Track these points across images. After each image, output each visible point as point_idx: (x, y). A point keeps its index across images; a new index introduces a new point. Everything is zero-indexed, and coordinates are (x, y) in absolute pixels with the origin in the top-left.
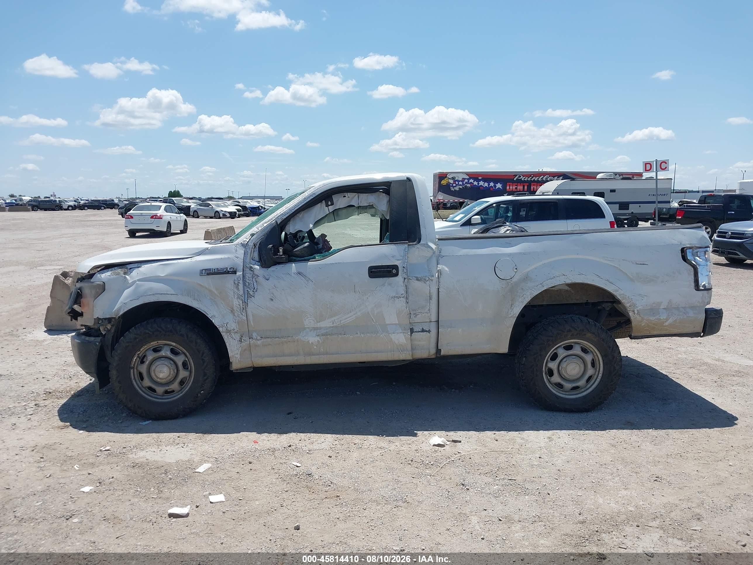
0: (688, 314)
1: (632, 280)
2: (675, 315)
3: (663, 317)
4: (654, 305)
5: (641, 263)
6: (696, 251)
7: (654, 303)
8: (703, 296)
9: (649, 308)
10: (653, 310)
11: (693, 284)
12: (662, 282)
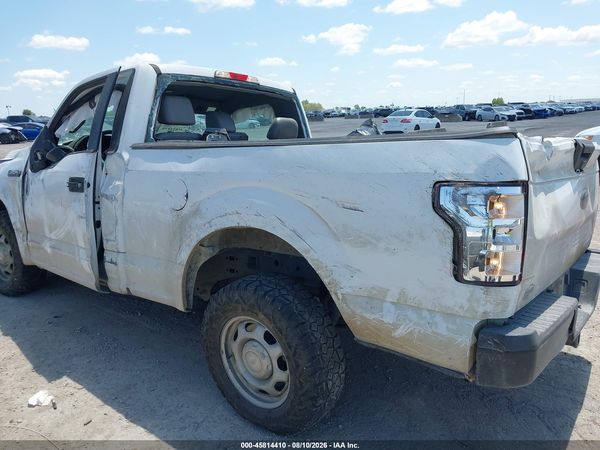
0: (436, 328)
1: (336, 238)
2: (411, 321)
3: (389, 319)
4: (374, 292)
5: (352, 206)
6: (463, 191)
7: (372, 288)
8: (471, 296)
9: (366, 294)
10: (375, 299)
11: (450, 266)
12: (387, 249)
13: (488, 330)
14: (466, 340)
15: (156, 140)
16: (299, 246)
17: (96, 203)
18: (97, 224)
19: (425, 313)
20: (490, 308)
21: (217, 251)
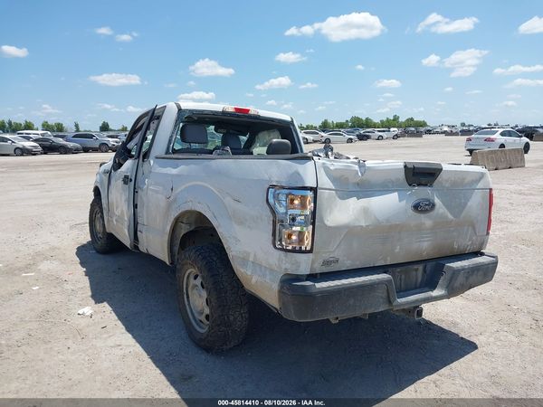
0: (266, 278)
1: (230, 219)
2: (257, 274)
3: (249, 272)
4: (245, 254)
5: (237, 199)
6: (278, 192)
7: (244, 252)
8: (279, 258)
10: (245, 260)
11: (271, 238)
12: (249, 227)
13: (289, 281)
14: (276, 287)
15: (173, 153)
16: (215, 224)
17: (135, 192)
18: (135, 206)
19: (263, 269)
20: (288, 266)
21: (193, 228)
